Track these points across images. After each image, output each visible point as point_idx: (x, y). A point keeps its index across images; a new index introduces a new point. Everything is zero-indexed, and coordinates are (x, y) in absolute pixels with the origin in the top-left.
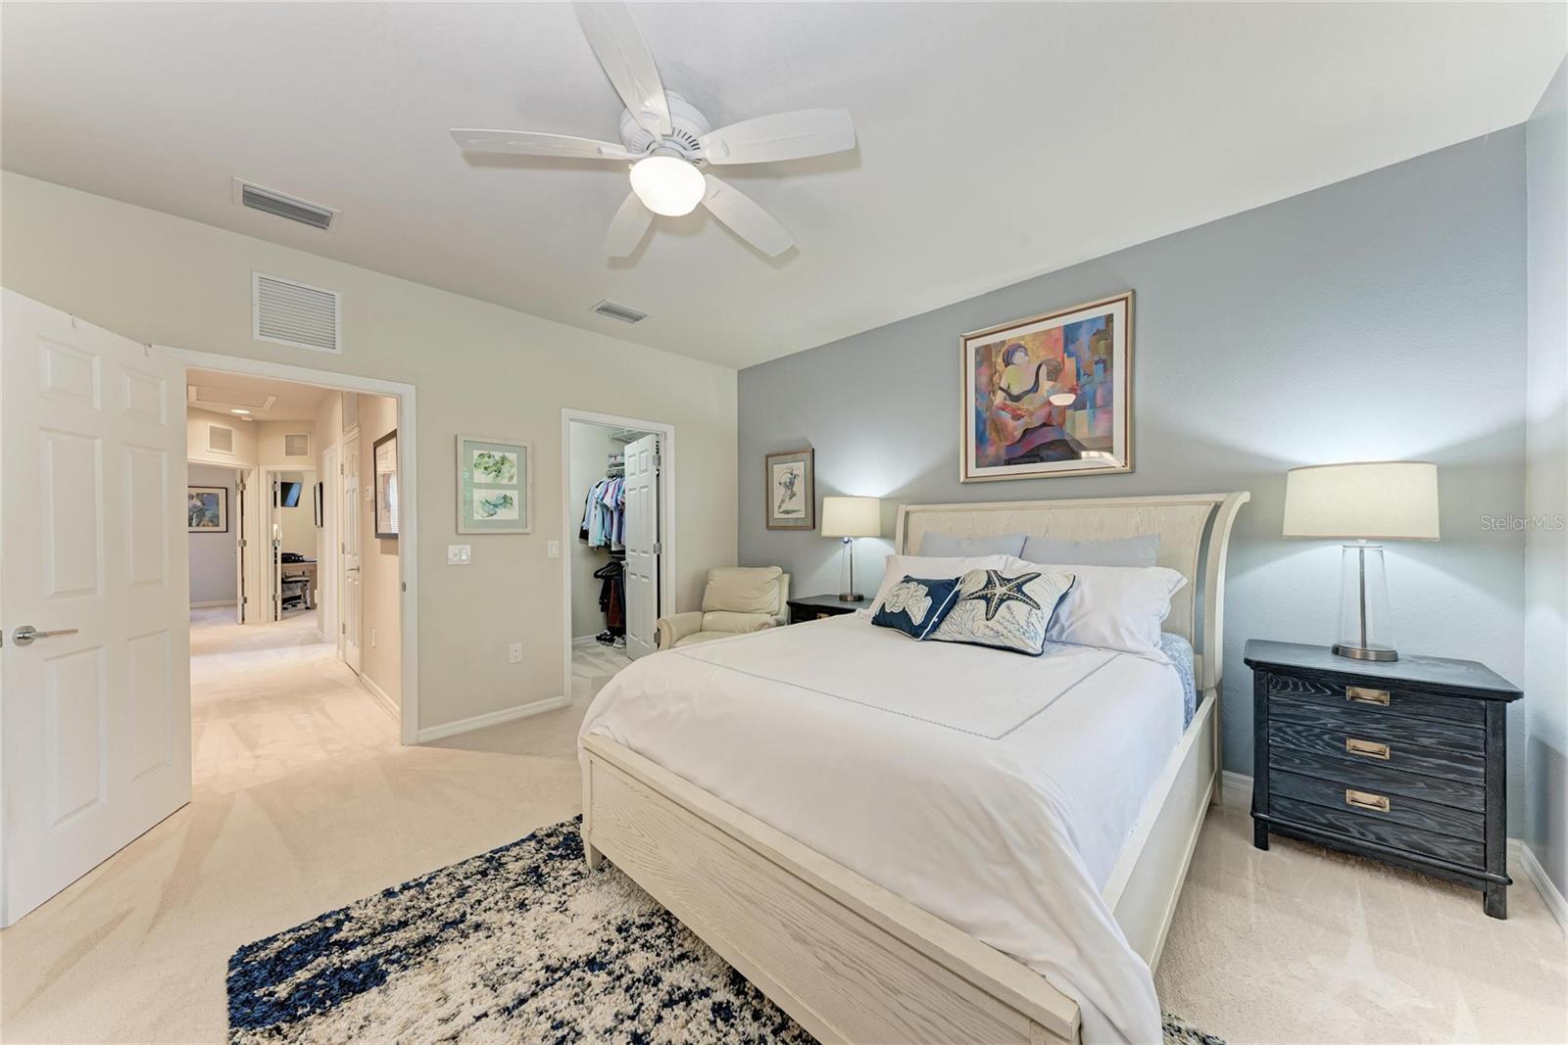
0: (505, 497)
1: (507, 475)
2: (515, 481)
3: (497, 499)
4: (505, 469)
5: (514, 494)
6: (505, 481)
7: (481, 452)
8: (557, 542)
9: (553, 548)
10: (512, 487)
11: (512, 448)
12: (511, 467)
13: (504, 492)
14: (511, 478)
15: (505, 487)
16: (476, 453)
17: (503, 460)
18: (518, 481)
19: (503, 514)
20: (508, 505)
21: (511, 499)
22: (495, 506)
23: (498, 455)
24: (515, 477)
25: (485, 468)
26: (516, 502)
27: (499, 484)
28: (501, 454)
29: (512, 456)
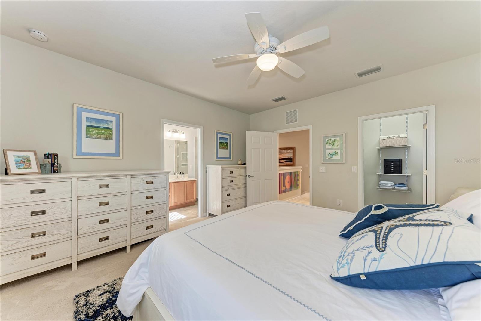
0: (335, 152)
1: (336, 145)
2: (339, 147)
3: (333, 153)
4: (336, 143)
5: (338, 151)
6: (336, 147)
7: (328, 139)
8: (356, 167)
9: (354, 169)
10: (338, 149)
11: (338, 136)
12: (338, 142)
13: (335, 151)
14: (338, 146)
15: (335, 149)
16: (327, 140)
17: (335, 140)
18: (340, 146)
19: (335, 157)
20: (337, 154)
21: (337, 153)
22: (332, 155)
23: (333, 139)
24: (339, 145)
25: (329, 144)
26: (339, 154)
27: (333, 148)
28: (334, 139)
29: (338, 139)
